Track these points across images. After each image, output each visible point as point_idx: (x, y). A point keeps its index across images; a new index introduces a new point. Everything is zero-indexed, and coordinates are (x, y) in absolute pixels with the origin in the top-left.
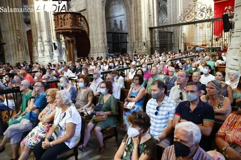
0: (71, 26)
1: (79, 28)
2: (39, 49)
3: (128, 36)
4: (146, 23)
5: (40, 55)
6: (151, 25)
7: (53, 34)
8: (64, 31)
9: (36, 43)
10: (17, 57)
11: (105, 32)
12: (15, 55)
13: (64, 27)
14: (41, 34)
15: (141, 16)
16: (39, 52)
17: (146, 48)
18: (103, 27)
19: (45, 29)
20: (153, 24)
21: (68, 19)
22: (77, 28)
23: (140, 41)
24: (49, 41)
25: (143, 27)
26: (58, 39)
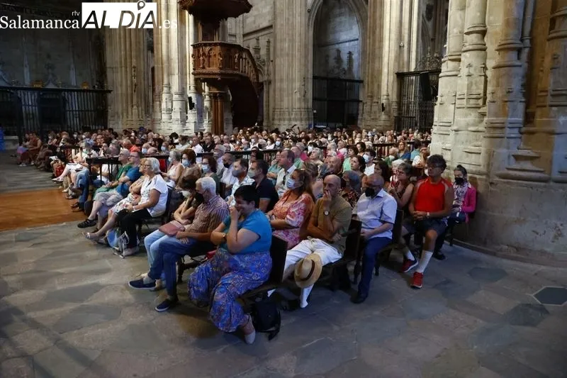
0: (220, 69)
1: (235, 72)
2: (164, 105)
3: (364, 87)
4: (392, 62)
5: (165, 117)
6: (403, 68)
7: (190, 80)
8: (207, 77)
9: (160, 96)
10: (130, 119)
11: (310, 76)
12: (125, 114)
13: (208, 70)
14: (169, 80)
15: (381, 48)
16: (163, 112)
17: (387, 117)
18: (306, 66)
19: (176, 71)
20: (406, 65)
21: (215, 55)
22: (230, 72)
23: (375, 100)
24: (182, 92)
25: (385, 70)
26: (198, 90)
